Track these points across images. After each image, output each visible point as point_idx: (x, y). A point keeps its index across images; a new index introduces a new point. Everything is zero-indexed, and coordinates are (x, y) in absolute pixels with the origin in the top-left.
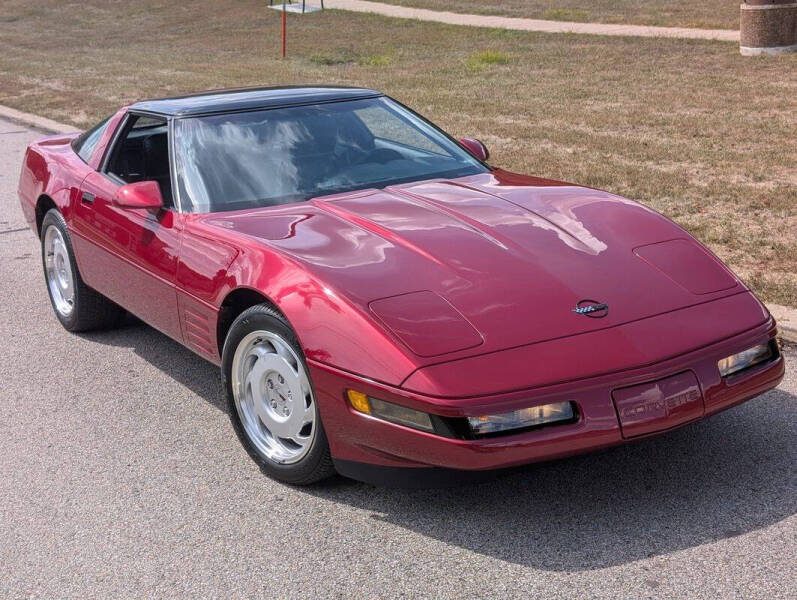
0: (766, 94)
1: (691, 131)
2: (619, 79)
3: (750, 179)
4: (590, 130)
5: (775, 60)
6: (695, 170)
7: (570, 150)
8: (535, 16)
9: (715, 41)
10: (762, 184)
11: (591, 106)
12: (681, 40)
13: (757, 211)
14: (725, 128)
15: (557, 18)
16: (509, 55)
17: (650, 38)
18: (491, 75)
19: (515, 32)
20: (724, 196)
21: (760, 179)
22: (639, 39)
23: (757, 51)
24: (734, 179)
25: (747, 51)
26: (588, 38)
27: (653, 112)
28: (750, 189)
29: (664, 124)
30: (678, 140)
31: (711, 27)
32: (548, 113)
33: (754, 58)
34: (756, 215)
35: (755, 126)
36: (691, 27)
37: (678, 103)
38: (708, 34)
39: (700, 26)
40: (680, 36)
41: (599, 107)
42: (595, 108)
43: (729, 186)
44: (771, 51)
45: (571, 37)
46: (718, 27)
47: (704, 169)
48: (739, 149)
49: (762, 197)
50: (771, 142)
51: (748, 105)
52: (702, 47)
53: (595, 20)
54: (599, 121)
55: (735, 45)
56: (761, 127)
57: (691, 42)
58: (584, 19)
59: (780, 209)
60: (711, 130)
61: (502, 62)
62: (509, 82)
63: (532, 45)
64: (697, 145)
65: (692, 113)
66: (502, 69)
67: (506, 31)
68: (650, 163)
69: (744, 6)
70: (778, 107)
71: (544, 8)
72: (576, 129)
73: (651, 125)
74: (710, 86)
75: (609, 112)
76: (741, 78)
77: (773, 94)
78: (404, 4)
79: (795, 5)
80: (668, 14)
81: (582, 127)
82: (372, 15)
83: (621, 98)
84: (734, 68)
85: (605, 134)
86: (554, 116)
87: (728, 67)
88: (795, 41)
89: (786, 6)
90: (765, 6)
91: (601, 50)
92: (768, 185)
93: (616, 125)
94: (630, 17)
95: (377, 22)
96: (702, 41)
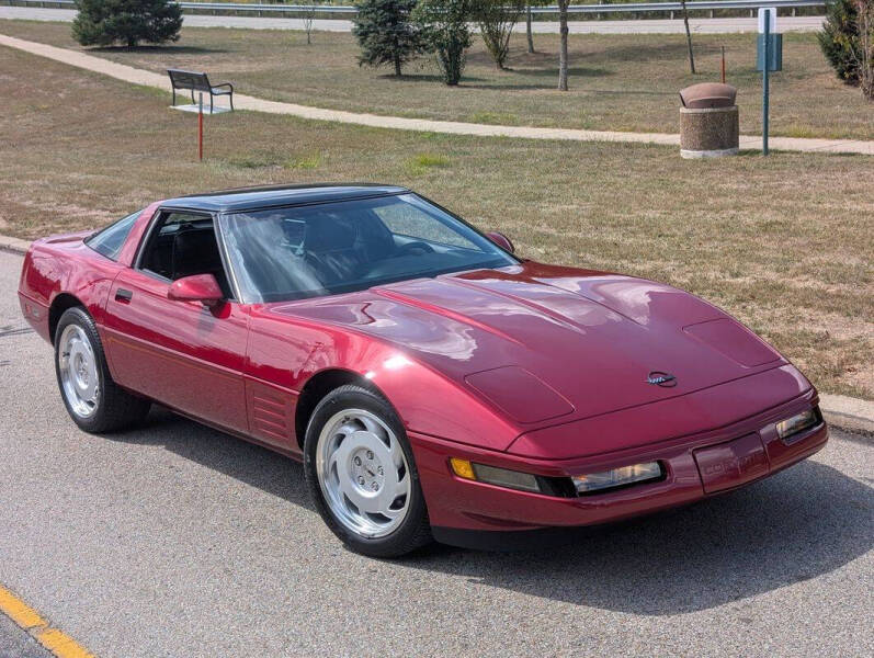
0: (719, 195)
1: (655, 230)
2: (567, 182)
3: (727, 275)
5: (717, 163)
6: (671, 268)
7: (541, 251)
8: (461, 120)
9: (652, 145)
10: (740, 280)
11: (547, 209)
12: (618, 144)
13: (744, 304)
14: (688, 228)
15: (485, 121)
16: (446, 158)
17: (587, 142)
18: (434, 178)
19: (445, 135)
21: (737, 275)
22: (575, 143)
23: (698, 154)
24: (712, 275)
25: (686, 154)
26: (522, 141)
27: (611, 213)
28: (730, 284)
29: (626, 225)
30: (643, 239)
31: (645, 131)
32: (505, 214)
33: (695, 161)
34: (744, 307)
35: (717, 226)
36: (625, 130)
37: (634, 204)
38: (645, 138)
39: (633, 130)
40: (616, 139)
41: (557, 209)
42: (552, 210)
43: (710, 282)
44: (711, 154)
45: (505, 141)
46: (652, 131)
47: (679, 266)
48: (707, 247)
49: (745, 291)
50: (736, 241)
51: (703, 206)
52: (641, 150)
53: (524, 123)
54: (563, 222)
55: (676, 149)
56: (723, 227)
57: (628, 145)
58: (514, 123)
59: (765, 302)
60: (674, 230)
61: (441, 165)
62: (455, 184)
63: (468, 149)
64: (664, 244)
65: (651, 214)
66: (443, 172)
67: (435, 134)
68: (624, 262)
69: (683, 110)
70: (734, 208)
71: (470, 111)
72: (538, 229)
73: (614, 226)
74: (661, 188)
75: (567, 213)
76: (688, 181)
77: (725, 195)
78: (320, 106)
79: (734, 108)
80: (598, 118)
81: (544, 228)
82: (288, 116)
83: (575, 201)
84: (679, 171)
85: (570, 235)
86: (514, 216)
87: (673, 170)
88: (735, 143)
89: (725, 109)
90: (705, 110)
91: (540, 154)
92: (746, 281)
93: (578, 226)
94: (560, 121)
95: (295, 124)
96: (639, 145)
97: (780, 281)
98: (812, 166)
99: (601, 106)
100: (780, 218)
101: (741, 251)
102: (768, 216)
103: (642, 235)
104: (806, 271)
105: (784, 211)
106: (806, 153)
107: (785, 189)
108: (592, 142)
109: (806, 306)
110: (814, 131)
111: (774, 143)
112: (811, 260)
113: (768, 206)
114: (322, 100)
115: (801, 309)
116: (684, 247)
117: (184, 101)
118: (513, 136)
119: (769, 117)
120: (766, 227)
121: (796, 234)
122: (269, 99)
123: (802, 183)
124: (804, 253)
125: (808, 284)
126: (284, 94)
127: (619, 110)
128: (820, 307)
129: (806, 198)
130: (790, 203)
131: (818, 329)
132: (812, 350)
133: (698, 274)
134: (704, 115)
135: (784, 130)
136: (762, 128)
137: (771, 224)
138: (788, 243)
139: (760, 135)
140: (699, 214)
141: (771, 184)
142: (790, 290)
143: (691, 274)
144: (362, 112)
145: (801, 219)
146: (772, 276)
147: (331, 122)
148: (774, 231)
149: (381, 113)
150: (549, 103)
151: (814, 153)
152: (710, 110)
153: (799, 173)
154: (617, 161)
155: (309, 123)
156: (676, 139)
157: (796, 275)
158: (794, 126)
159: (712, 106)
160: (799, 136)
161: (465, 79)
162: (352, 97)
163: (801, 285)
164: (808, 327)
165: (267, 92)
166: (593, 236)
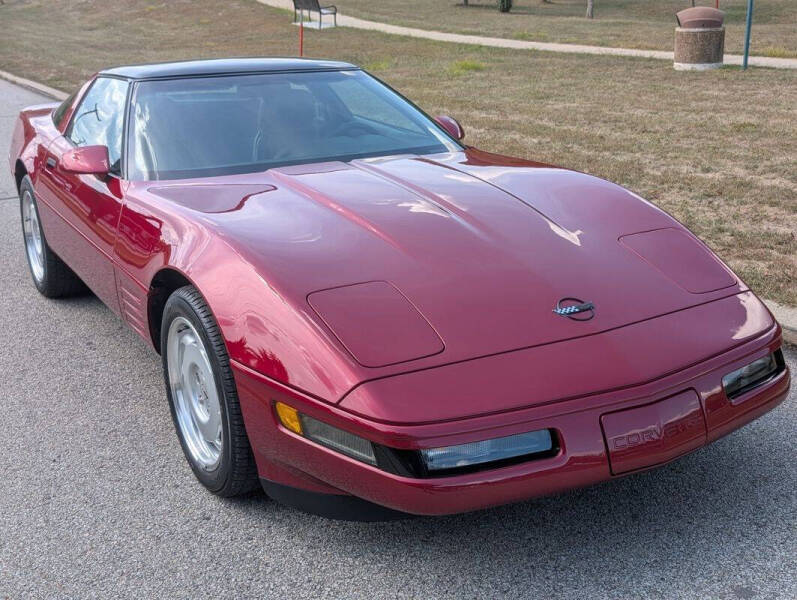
0: (702, 100)
1: (639, 128)
2: (575, 85)
3: (699, 169)
4: (551, 124)
5: (703, 73)
6: (648, 161)
7: (535, 141)
8: (504, 37)
9: (651, 59)
10: (710, 175)
11: (553, 105)
12: (624, 57)
13: (710, 199)
14: (670, 126)
15: (523, 38)
16: (484, 65)
17: (599, 55)
18: (468, 79)
19: (488, 48)
20: (678, 185)
21: (708, 170)
22: (589, 55)
23: (688, 67)
24: (684, 169)
25: (679, 66)
26: (547, 54)
27: (605, 110)
28: (701, 179)
29: (616, 121)
30: (629, 134)
31: (647, 48)
32: (516, 110)
33: (685, 72)
34: (710, 202)
35: (696, 126)
36: (632, 48)
37: (627, 105)
38: (647, 54)
39: (638, 47)
40: (623, 54)
41: (560, 106)
42: (556, 107)
43: (681, 176)
44: (699, 67)
45: (535, 53)
46: (653, 49)
47: (655, 160)
48: (684, 143)
49: (713, 186)
50: (712, 139)
51: (687, 108)
52: (642, 63)
53: (553, 40)
54: (560, 118)
55: (670, 62)
56: (701, 126)
57: (632, 59)
58: (545, 40)
59: (732, 198)
60: (657, 127)
61: (478, 69)
62: (483, 84)
63: (502, 58)
64: (646, 139)
65: (639, 112)
66: (478, 74)
67: (481, 46)
68: (607, 153)
69: (678, 29)
70: (714, 110)
71: (512, 31)
72: (540, 123)
73: (605, 122)
74: (651, 92)
75: (568, 110)
76: (677, 87)
77: (707, 100)
78: (402, 25)
79: (721, 29)
80: (612, 38)
81: (545, 122)
82: (374, 31)
83: (578, 100)
84: (670, 79)
85: (565, 128)
86: (521, 112)
87: (665, 79)
88: (720, 59)
89: (713, 30)
90: (697, 30)
91: (559, 63)
92: (716, 176)
93: (574, 121)
94: (582, 39)
95: (378, 38)
96: (641, 59)
97: (748, 179)
98: (784, 79)
99: (616, 30)
100: (753, 120)
101: (714, 148)
102: (742, 119)
103: (629, 131)
104: (773, 169)
105: (757, 115)
106: (780, 69)
107: (759, 96)
108: (603, 56)
109: (773, 205)
110: (788, 52)
111: (752, 60)
112: (779, 160)
113: (744, 110)
114: (403, 20)
115: (766, 207)
116: (663, 142)
117: (304, 19)
118: (541, 49)
119: (750, 41)
120: (739, 128)
121: (766, 134)
122: (365, 19)
123: (775, 92)
124: (773, 153)
125: (776, 182)
126: (377, 16)
127: (629, 33)
128: (785, 207)
129: (779, 105)
130: (764, 109)
131: (782, 230)
132: (775, 253)
133: (672, 167)
134: (695, 34)
135: (761, 51)
136: (743, 49)
137: (744, 125)
138: (758, 142)
139: (741, 54)
140: (683, 114)
141: (748, 92)
142: (757, 187)
143: (665, 168)
144: (431, 29)
145: (772, 122)
146: (740, 172)
147: (405, 37)
148: (746, 132)
149: (445, 31)
150: (576, 27)
151: (786, 70)
152: (701, 30)
153: (773, 85)
154: (621, 70)
155: (388, 37)
156: (671, 55)
157: (764, 173)
158: (771, 48)
159: (703, 26)
160: (774, 56)
161: (517, 8)
162: (427, 18)
163: (767, 183)
164: (772, 227)
165: (365, 14)
166: (585, 129)
